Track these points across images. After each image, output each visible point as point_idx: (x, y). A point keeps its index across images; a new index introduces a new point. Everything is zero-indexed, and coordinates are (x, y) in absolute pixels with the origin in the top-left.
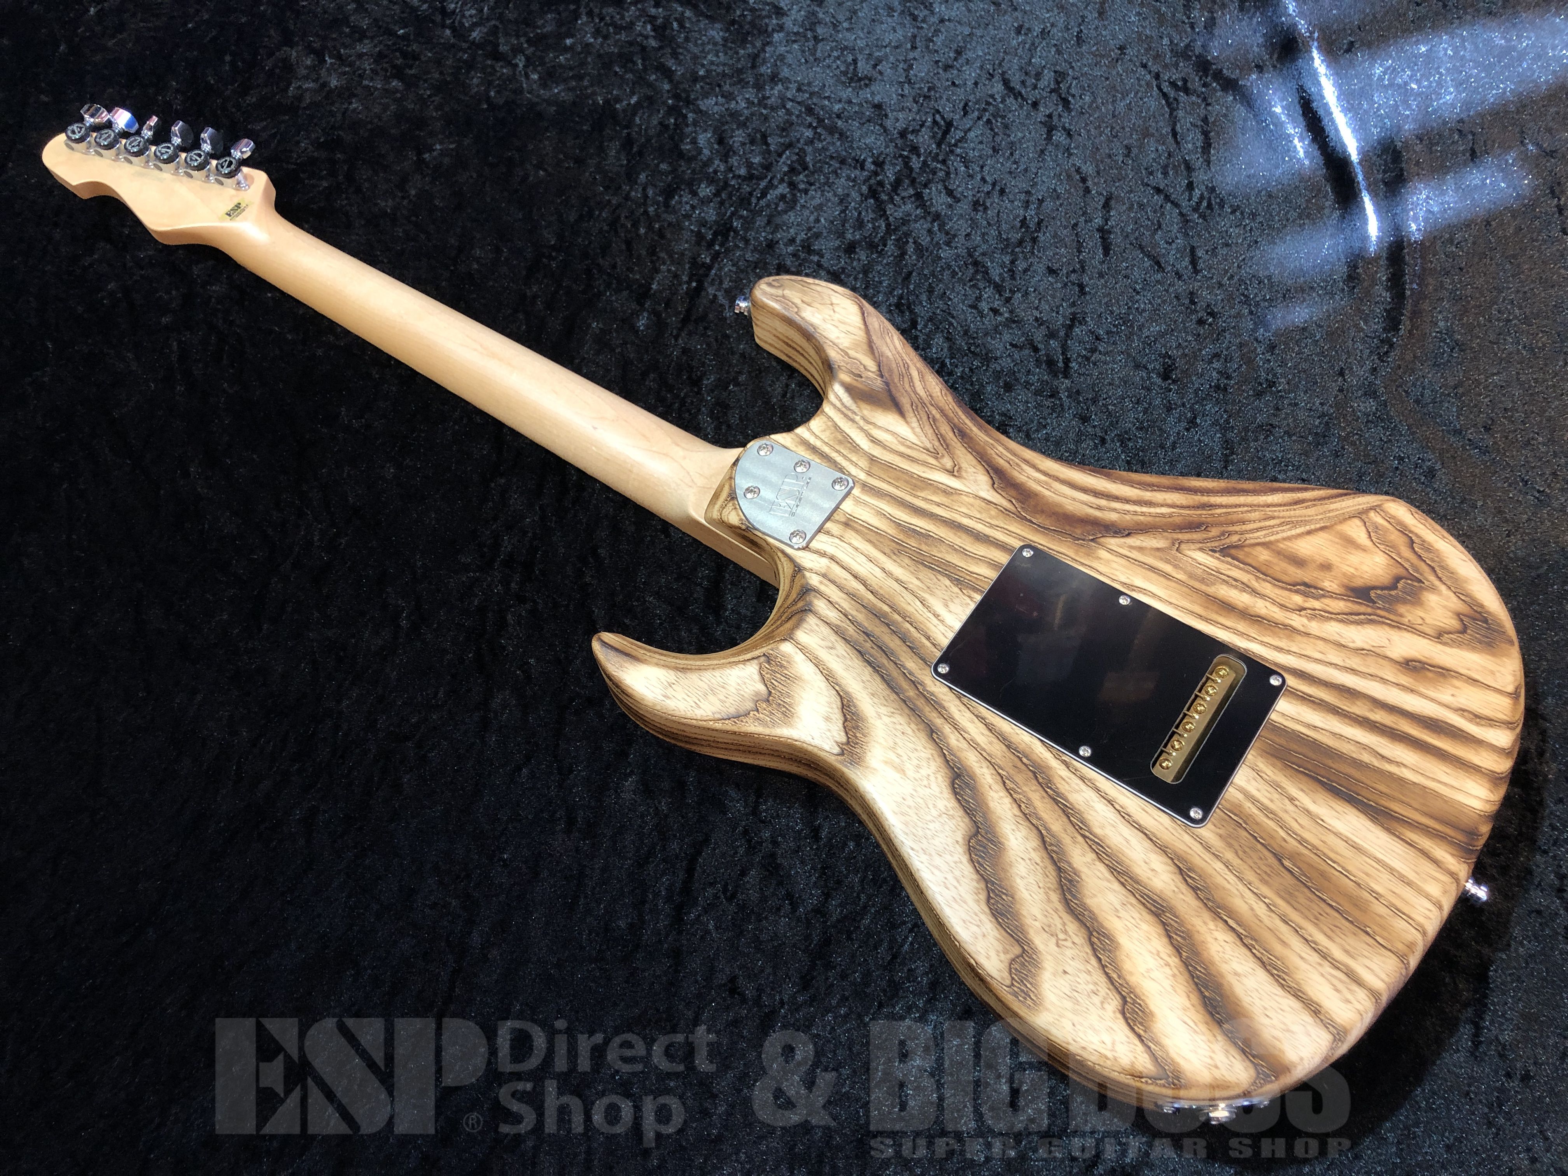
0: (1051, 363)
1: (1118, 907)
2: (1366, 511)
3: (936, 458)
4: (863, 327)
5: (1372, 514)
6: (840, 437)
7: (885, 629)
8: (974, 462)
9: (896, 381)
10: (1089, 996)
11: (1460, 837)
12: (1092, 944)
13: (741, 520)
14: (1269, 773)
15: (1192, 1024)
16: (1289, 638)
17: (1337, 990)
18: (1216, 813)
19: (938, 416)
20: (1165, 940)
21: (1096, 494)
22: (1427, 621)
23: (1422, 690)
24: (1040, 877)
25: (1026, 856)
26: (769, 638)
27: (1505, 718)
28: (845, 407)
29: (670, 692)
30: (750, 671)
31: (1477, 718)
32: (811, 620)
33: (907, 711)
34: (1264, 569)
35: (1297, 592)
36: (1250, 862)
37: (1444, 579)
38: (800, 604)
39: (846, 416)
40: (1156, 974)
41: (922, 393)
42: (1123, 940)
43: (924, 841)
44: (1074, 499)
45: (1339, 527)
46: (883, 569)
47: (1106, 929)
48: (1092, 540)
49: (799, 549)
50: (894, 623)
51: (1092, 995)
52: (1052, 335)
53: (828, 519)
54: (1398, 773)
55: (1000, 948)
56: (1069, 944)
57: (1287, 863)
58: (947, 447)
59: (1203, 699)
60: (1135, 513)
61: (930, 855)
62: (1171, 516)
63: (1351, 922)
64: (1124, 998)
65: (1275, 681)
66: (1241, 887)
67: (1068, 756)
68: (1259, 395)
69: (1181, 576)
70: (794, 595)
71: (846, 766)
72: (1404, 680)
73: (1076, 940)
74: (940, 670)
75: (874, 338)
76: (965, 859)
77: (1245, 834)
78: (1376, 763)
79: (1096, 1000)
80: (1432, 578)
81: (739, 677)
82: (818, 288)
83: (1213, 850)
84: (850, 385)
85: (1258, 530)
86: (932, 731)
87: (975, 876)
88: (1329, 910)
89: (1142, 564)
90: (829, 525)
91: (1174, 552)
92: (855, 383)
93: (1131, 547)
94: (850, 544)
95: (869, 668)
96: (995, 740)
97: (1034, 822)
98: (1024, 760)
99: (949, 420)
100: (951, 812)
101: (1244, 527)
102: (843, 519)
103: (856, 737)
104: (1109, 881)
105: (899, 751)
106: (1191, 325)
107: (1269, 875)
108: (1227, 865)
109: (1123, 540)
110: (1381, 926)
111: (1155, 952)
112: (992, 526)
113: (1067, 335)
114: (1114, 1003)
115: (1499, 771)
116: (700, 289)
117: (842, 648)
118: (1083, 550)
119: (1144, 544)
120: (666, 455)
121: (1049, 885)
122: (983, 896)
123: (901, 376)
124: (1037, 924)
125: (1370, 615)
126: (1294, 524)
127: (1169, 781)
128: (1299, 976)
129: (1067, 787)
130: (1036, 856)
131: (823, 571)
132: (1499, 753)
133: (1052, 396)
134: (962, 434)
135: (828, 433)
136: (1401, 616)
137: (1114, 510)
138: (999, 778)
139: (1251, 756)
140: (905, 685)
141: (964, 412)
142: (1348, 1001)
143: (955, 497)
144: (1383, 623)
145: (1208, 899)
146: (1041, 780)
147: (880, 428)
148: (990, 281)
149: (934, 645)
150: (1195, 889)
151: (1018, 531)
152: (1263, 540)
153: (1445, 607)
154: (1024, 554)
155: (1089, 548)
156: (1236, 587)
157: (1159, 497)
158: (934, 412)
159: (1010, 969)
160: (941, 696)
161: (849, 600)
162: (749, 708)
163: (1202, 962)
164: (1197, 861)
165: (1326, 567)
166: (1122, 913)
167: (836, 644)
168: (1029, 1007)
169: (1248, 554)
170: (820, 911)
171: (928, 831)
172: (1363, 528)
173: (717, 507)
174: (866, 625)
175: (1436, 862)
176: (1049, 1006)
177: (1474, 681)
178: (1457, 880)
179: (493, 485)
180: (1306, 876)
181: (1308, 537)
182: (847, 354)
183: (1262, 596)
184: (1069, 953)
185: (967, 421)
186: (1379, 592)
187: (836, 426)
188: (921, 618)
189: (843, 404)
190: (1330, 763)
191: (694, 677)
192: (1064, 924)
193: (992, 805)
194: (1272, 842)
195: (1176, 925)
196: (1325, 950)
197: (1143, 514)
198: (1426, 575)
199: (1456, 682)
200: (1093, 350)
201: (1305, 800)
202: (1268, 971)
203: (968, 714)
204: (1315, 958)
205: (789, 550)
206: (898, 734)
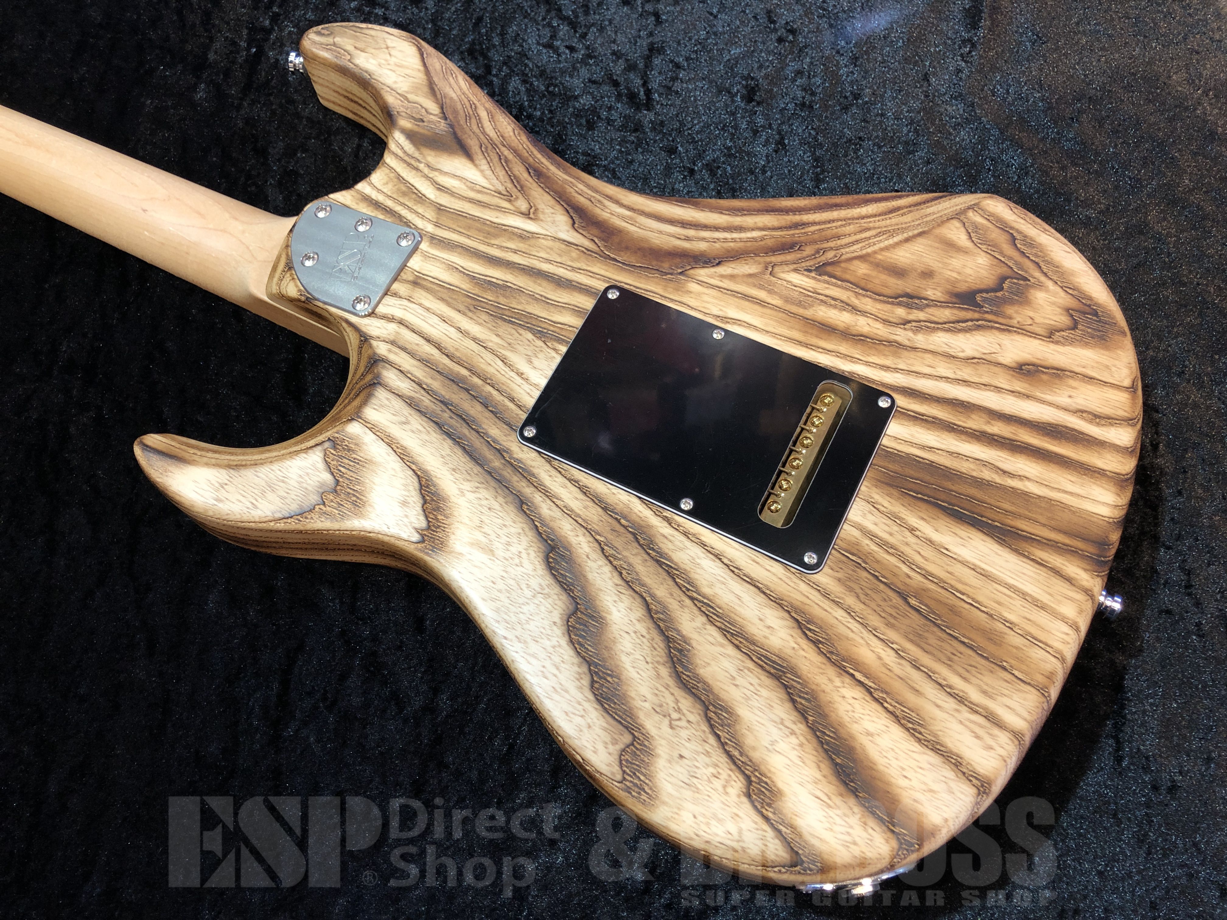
0: (632, 97)
1: (735, 674)
2: (964, 212)
3: (510, 201)
4: (422, 68)
5: (970, 214)
6: (404, 189)
7: (464, 395)
8: (552, 202)
9: (462, 122)
10: (709, 781)
11: (1091, 549)
12: (709, 720)
13: (300, 290)
14: (886, 504)
15: (825, 799)
16: (896, 355)
17: (978, 737)
18: (833, 555)
19: (510, 157)
20: (788, 705)
21: (684, 224)
22: (1036, 321)
23: (1039, 394)
24: (647, 651)
25: (630, 629)
26: (336, 419)
27: (1126, 414)
28: (408, 155)
29: (223, 494)
30: (315, 458)
31: (1097, 418)
32: (381, 394)
33: (493, 483)
34: (862, 283)
35: (899, 304)
36: (873, 605)
37: (1050, 274)
38: (369, 377)
39: (409, 164)
40: (782, 746)
41: (492, 134)
42: (743, 711)
43: (518, 627)
44: (661, 232)
45: (937, 231)
46: (459, 329)
47: (723, 701)
48: (681, 273)
49: (366, 316)
50: (474, 387)
51: (713, 779)
52: (631, 67)
53: (395, 279)
54: (1022, 488)
55: (608, 739)
56: (683, 723)
57: (913, 602)
58: (522, 189)
59: (809, 431)
60: (725, 240)
61: (525, 642)
62: (762, 239)
63: (986, 658)
64: (748, 778)
65: (883, 403)
66: (865, 634)
67: (669, 512)
68: (845, 109)
69: (776, 301)
70: (362, 369)
71: (427, 554)
72: (1019, 385)
73: (692, 718)
74: (526, 434)
75: (435, 79)
76: (564, 642)
77: (865, 574)
78: (998, 479)
79: (718, 784)
80: (1037, 274)
81: (300, 468)
82: (372, 32)
83: (832, 597)
84: (411, 131)
85: (853, 243)
86: (522, 503)
87: (576, 660)
88: (962, 648)
89: (734, 293)
90: (396, 286)
91: (767, 276)
92: (416, 129)
93: (722, 276)
94: (420, 305)
95: (449, 441)
96: (591, 504)
97: (638, 589)
98: (623, 521)
99: (523, 160)
100: (547, 591)
101: (839, 242)
102: (411, 278)
103: (437, 520)
104: (722, 645)
105: (486, 529)
106: (772, 45)
107: (895, 618)
108: (848, 611)
109: (713, 270)
110: (1017, 658)
111: (778, 720)
112: (574, 269)
113: (646, 66)
114: (737, 784)
115: (1124, 472)
116: (261, 52)
117: (417, 422)
118: (672, 285)
119: (736, 272)
120: (224, 231)
121: (658, 659)
122: (586, 682)
123: (468, 117)
124: (647, 705)
125: (978, 320)
126: (891, 233)
127: (779, 526)
128: (936, 727)
129: (670, 545)
130: (641, 628)
131: (392, 338)
132: (1123, 453)
133: (636, 130)
134: (538, 174)
135: (390, 186)
136: (1011, 318)
137: (703, 239)
138: (596, 545)
139: (865, 487)
140: (488, 454)
141: (540, 151)
142: (991, 748)
143: (532, 242)
144: (992, 327)
145: (832, 653)
146: (642, 541)
147: (446, 173)
148: (564, 18)
149: (519, 407)
150: (815, 643)
151: (602, 272)
152: (860, 253)
153: (1053, 303)
154: (610, 296)
155: (678, 282)
156: (835, 307)
157: (749, 220)
158: (506, 152)
159: (621, 761)
160: (529, 463)
161: (423, 367)
162: (314, 502)
163: (829, 725)
164: (817, 612)
165: (928, 274)
166: (740, 681)
167: (410, 418)
168: (644, 803)
169: (845, 270)
170: (430, 709)
171: (521, 615)
172: (963, 230)
173: (275, 280)
174: (443, 393)
175: (1069, 580)
176: (667, 800)
177: (1090, 379)
178: (1092, 597)
179: (47, 286)
180: (934, 613)
181: (907, 245)
182: (406, 99)
183: (863, 313)
184: (684, 734)
185: (544, 160)
186: (985, 295)
187: (399, 177)
188: (503, 379)
189: (405, 152)
190: (949, 485)
191: (249, 474)
192: (677, 701)
193: (590, 576)
194: (895, 580)
195: (799, 686)
196: (961, 694)
197: (734, 240)
198: (1031, 271)
199: (1071, 382)
200: (674, 79)
201: (927, 529)
202: (903, 726)
203: (560, 479)
204: (950, 704)
205: (353, 319)
206: (485, 510)
